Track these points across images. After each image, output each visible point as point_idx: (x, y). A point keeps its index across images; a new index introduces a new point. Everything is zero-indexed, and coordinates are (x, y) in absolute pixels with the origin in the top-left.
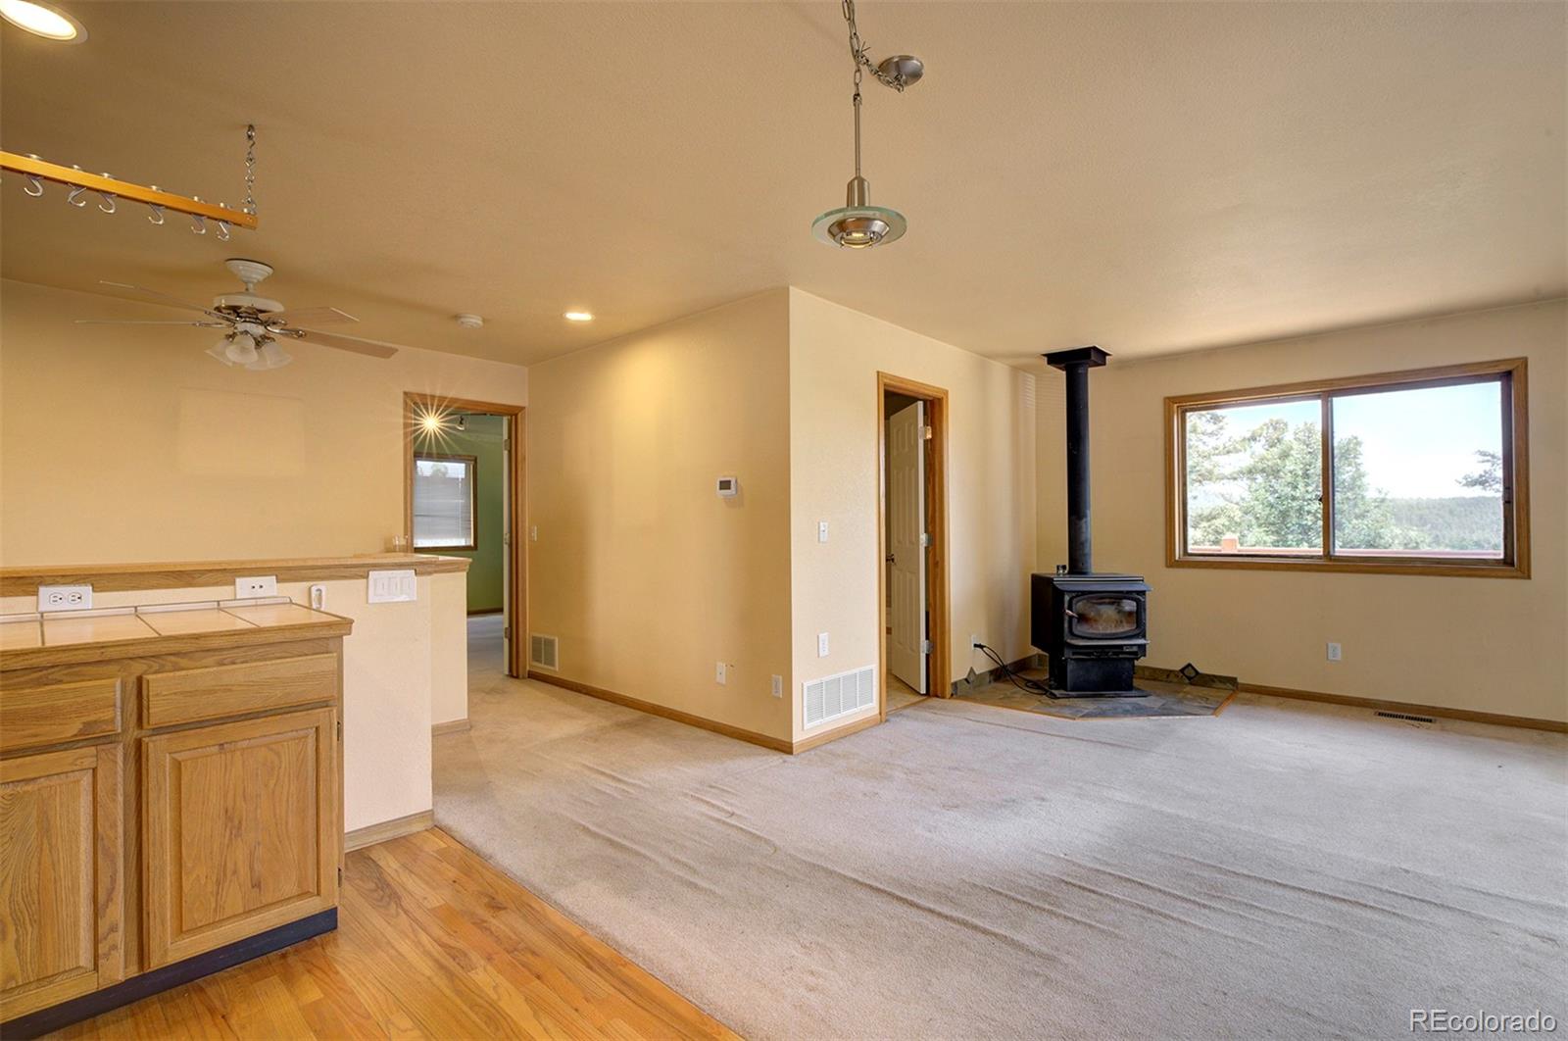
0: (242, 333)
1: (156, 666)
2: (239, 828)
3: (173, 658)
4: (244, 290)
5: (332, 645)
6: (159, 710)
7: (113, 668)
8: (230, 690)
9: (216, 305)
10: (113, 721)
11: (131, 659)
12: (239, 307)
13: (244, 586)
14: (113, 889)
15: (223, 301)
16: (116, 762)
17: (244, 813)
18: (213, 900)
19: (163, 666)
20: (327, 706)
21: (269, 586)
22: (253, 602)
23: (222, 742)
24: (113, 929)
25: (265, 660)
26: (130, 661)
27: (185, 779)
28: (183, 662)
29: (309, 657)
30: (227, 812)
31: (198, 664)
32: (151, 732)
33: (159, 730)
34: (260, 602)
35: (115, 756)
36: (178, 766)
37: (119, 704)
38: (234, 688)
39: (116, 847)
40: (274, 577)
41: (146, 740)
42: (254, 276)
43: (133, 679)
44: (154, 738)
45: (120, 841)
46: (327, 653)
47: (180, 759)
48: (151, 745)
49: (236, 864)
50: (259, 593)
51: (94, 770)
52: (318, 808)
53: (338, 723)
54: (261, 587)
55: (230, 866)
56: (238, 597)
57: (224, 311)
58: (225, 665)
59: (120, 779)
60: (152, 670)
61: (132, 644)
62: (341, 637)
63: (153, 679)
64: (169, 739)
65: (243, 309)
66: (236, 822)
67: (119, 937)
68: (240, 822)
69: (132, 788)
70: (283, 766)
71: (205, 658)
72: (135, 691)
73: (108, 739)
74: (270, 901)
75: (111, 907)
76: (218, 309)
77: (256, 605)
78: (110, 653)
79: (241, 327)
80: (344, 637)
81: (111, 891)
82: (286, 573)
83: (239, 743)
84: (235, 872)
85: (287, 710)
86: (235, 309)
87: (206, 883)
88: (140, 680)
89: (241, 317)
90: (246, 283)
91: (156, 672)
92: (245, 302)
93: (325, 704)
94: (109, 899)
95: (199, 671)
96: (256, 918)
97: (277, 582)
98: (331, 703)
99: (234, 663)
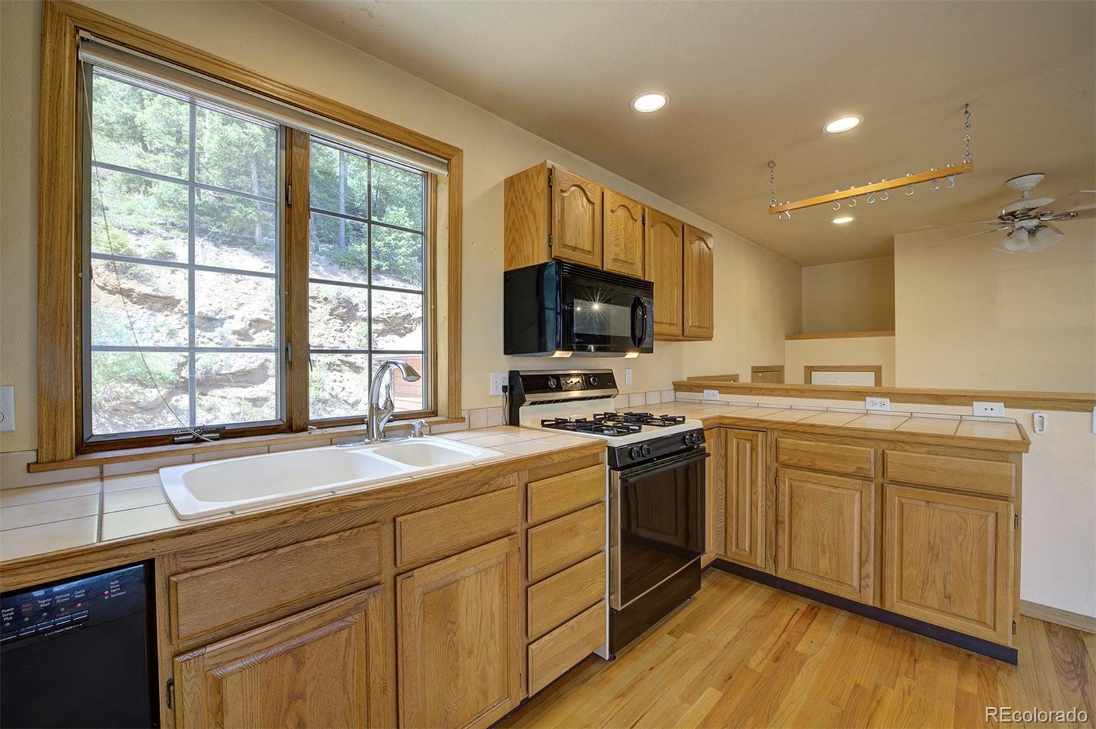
0: (1018, 229)
1: (892, 447)
2: (937, 556)
3: (902, 444)
4: (1021, 198)
5: (1011, 457)
6: (892, 472)
7: (871, 443)
8: (934, 471)
9: (999, 215)
10: (870, 469)
11: (880, 440)
12: (1015, 212)
13: (979, 408)
14: (869, 555)
15: (1004, 212)
16: (871, 492)
17: (941, 549)
18: (920, 591)
19: (896, 447)
20: (1006, 501)
21: (999, 409)
22: (986, 419)
23: (928, 500)
24: (868, 576)
25: (959, 457)
26: (880, 442)
27: (905, 513)
28: (907, 447)
29: (991, 462)
30: (929, 542)
31: (915, 450)
32: (889, 482)
33: (893, 482)
34: (991, 419)
35: (870, 488)
36: (902, 505)
37: (873, 462)
38: (936, 470)
39: (870, 535)
40: (1003, 404)
41: (885, 485)
42: (1028, 185)
43: (880, 451)
44: (890, 485)
45: (872, 533)
46: (1008, 462)
47: (903, 502)
48: (888, 488)
49: (934, 577)
50: (989, 413)
51: (861, 492)
52: (996, 570)
53: (1016, 516)
54: (992, 409)
55: (931, 578)
56: (975, 414)
57: (1005, 218)
58: (931, 454)
59: (873, 501)
60: (890, 448)
61: (879, 432)
62: (1021, 453)
63: (890, 454)
64: (898, 489)
65: (1018, 212)
66: (935, 552)
67: (871, 581)
68: (938, 553)
69: (879, 509)
70: (969, 529)
71: (919, 447)
72: (881, 459)
73: (867, 478)
74: (956, 613)
75: (867, 565)
76: (1001, 217)
77: (988, 421)
78: (870, 435)
79: (1018, 224)
80: (1023, 454)
81: (868, 556)
82: (1012, 401)
83: (939, 505)
84: (934, 582)
85: (974, 494)
86: (1013, 214)
87: (916, 579)
88: (883, 451)
89: (1017, 218)
90: (1022, 192)
91: (892, 450)
92: (1018, 207)
93: (1006, 498)
94: (866, 560)
95: (914, 454)
96: (947, 618)
97: (1005, 407)
98: (1009, 499)
99: (937, 455)
